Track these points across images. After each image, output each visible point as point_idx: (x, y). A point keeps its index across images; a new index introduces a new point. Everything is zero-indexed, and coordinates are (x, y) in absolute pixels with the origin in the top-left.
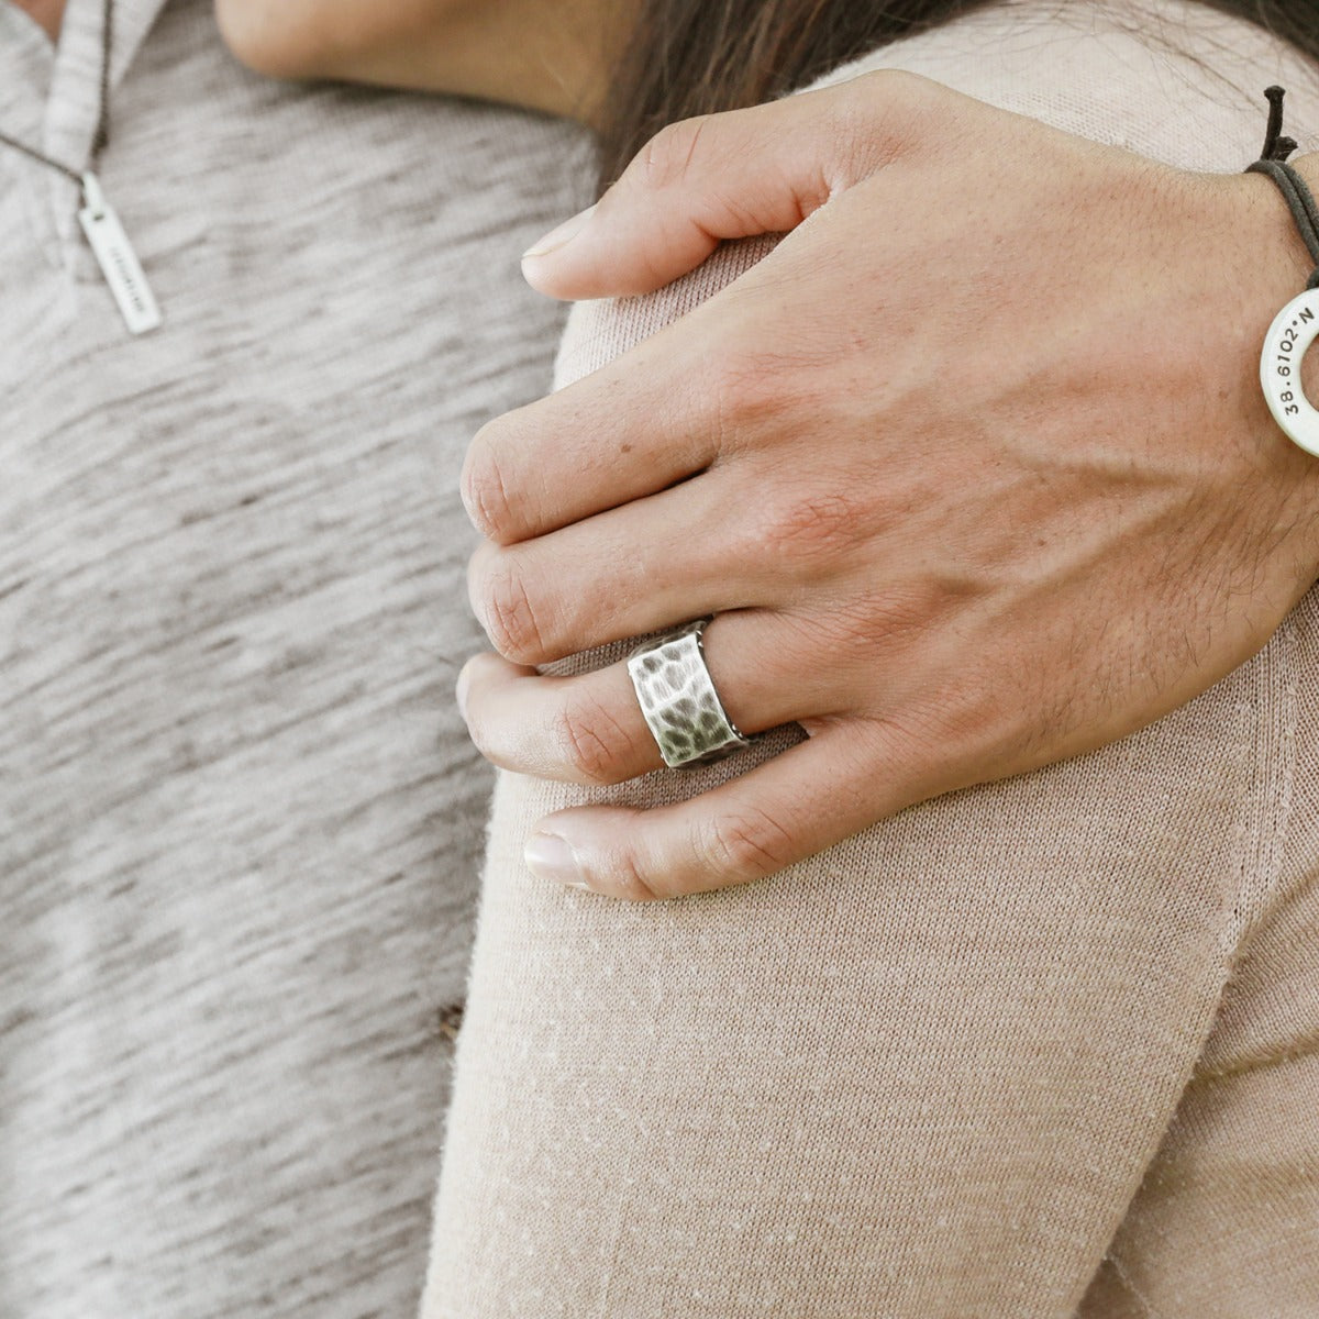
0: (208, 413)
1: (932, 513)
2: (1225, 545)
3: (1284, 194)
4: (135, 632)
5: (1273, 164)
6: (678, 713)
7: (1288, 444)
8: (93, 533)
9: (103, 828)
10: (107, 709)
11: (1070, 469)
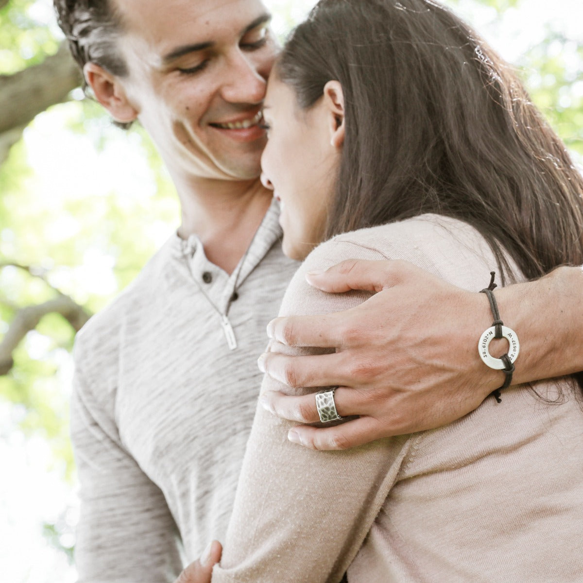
0: (249, 357)
1: (392, 371)
2: (466, 386)
3: (490, 301)
4: (225, 404)
5: (488, 291)
6: (325, 410)
7: (483, 364)
8: (219, 382)
9: (219, 449)
10: (218, 422)
11: (428, 365)
